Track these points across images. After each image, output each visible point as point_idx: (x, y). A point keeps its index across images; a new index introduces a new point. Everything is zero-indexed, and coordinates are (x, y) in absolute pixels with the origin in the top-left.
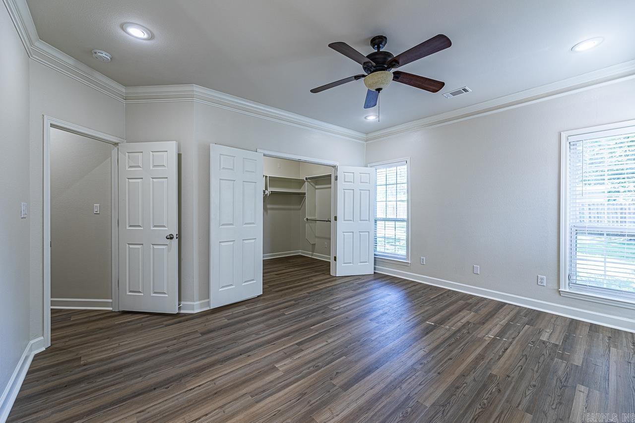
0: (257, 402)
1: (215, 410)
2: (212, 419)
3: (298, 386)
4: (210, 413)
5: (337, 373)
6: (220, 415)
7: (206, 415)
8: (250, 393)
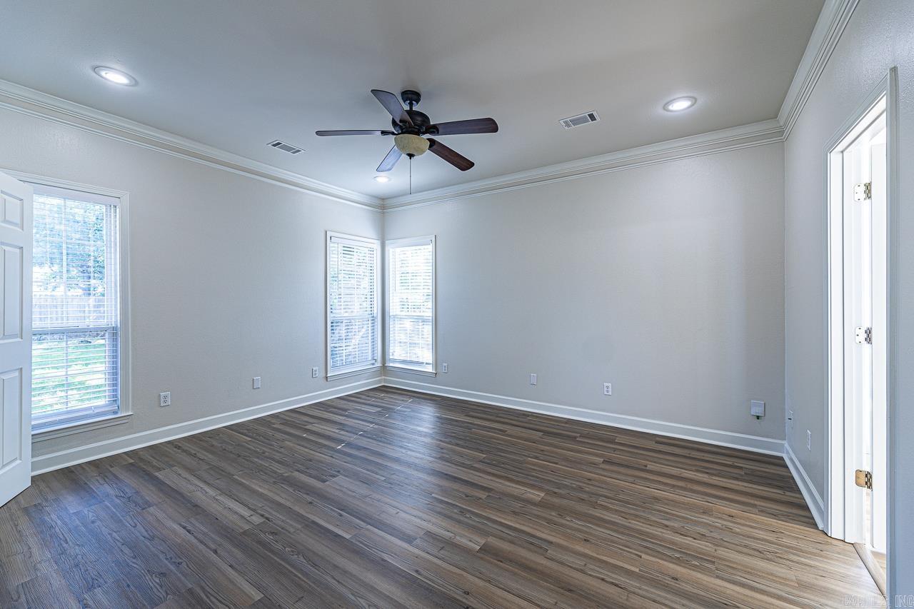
0: (551, 543)
1: (590, 575)
2: (602, 571)
3: (505, 519)
4: (598, 578)
5: (467, 496)
6: (592, 567)
7: (603, 579)
8: (543, 555)
